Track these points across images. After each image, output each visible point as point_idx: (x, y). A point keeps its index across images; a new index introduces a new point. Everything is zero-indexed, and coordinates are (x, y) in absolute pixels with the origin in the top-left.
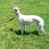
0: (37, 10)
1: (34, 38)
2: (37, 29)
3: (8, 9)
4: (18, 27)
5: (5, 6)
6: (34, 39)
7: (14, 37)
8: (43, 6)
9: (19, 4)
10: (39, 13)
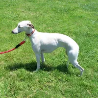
0: (69, 24)
1: (60, 78)
2: (67, 60)
3: (13, 19)
4: (30, 55)
5: (8, 12)
6: (59, 80)
7: (22, 74)
8: (81, 17)
9: (36, 10)
10: (72, 30)
